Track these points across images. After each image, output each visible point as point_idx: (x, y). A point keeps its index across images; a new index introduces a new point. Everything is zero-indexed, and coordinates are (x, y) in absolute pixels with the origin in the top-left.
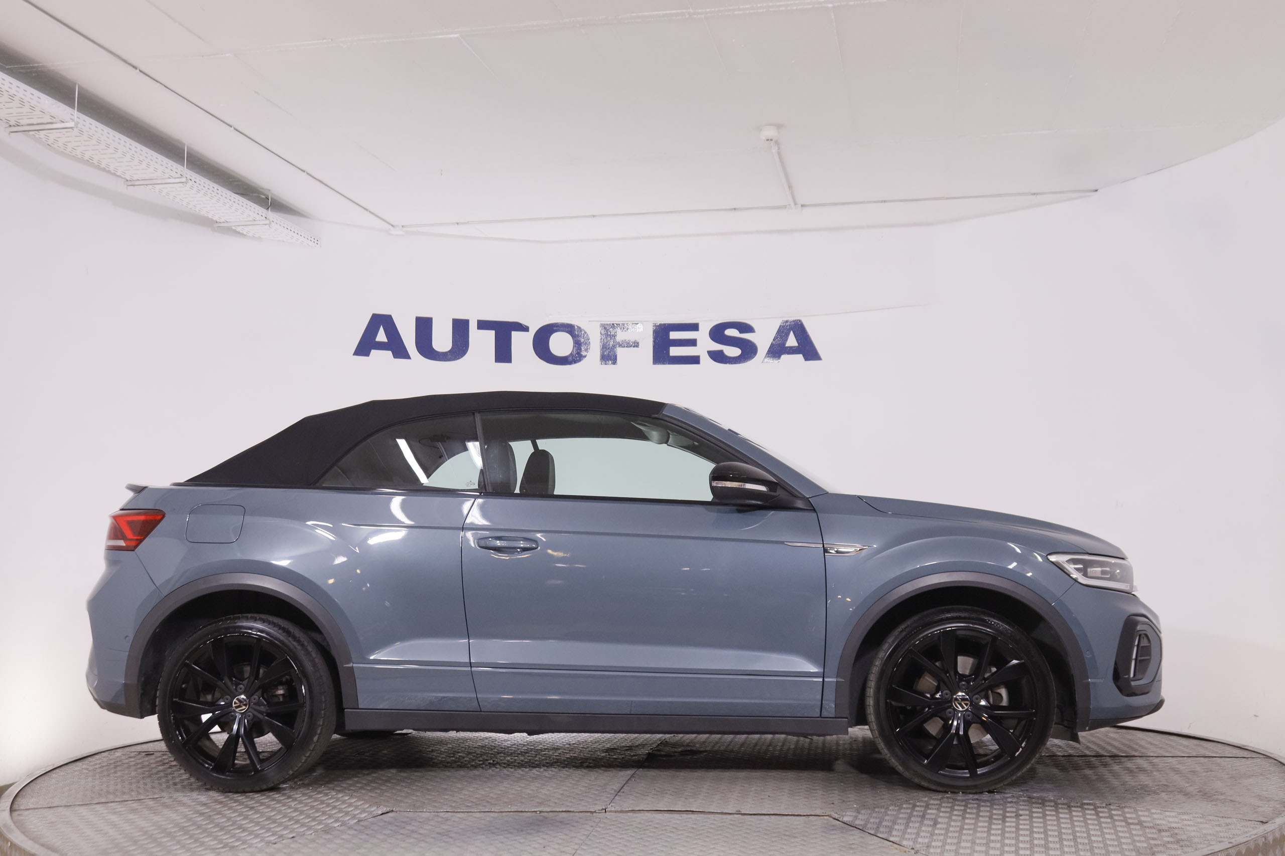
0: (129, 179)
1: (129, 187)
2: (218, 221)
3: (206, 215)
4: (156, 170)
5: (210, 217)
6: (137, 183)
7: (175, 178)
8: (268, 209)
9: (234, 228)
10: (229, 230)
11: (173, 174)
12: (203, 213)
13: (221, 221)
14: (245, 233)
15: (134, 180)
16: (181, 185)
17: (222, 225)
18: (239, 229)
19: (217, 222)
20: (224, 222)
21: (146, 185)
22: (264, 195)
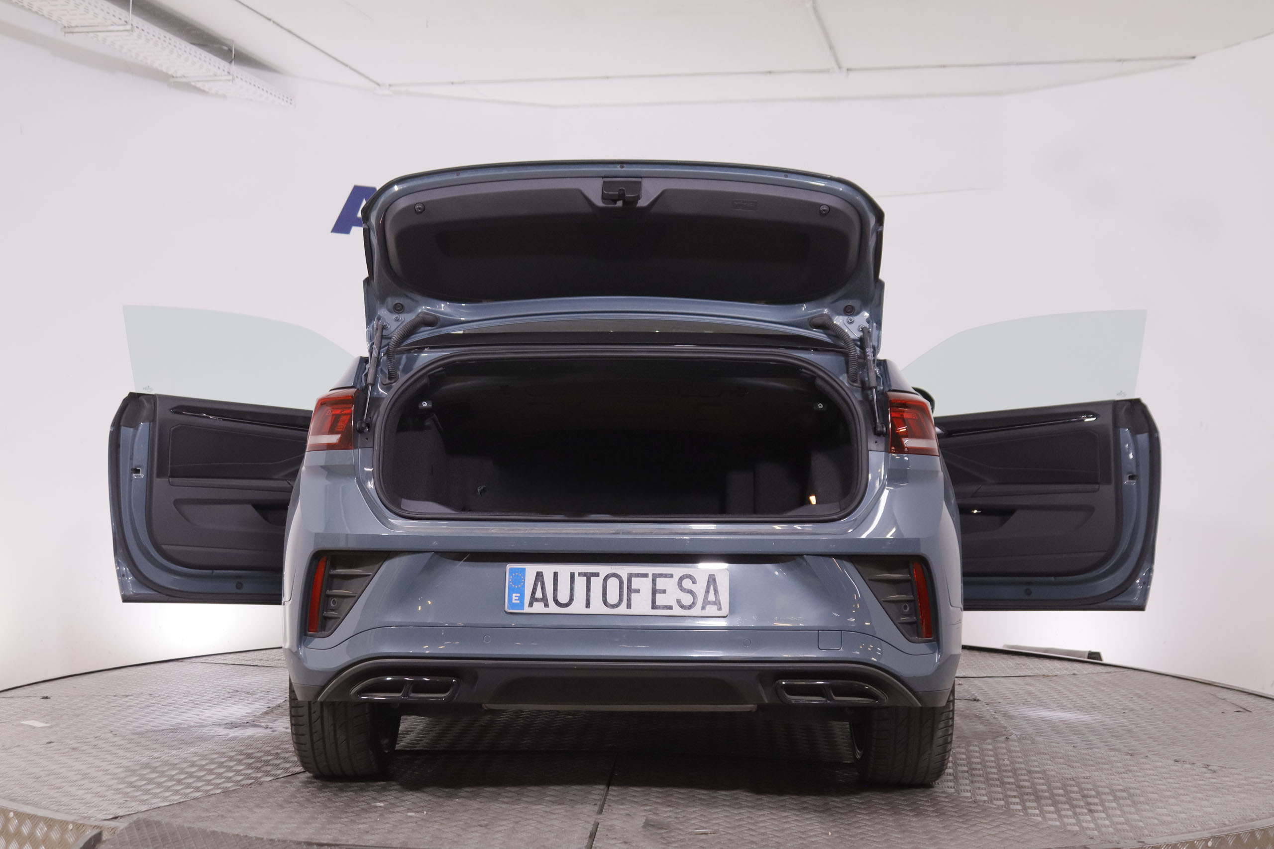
0: (66, 25)
1: (66, 35)
2: (174, 75)
3: (159, 68)
4: (96, 15)
5: (164, 70)
6: (76, 30)
7: (119, 25)
8: (230, 62)
9: (193, 84)
10: (187, 86)
11: (116, 20)
12: (156, 65)
13: (179, 74)
14: (207, 90)
15: (72, 27)
16: (126, 33)
17: (179, 80)
18: (199, 85)
19: (173, 77)
20: (181, 77)
21: (88, 32)
22: (226, 45)
